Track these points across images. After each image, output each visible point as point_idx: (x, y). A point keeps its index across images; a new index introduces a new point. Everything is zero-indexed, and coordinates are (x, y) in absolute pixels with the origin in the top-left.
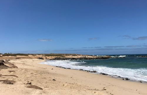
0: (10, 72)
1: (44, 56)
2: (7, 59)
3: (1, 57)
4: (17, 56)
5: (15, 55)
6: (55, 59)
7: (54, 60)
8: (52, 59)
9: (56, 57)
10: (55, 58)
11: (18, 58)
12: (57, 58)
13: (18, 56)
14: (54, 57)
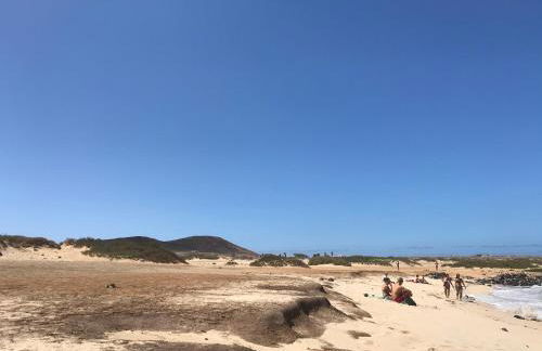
0: (356, 335)
1: (450, 265)
2: (325, 276)
3: (307, 266)
4: (353, 264)
5: (347, 261)
6: (502, 281)
7: (498, 283)
8: (486, 278)
9: (506, 271)
10: (502, 277)
11: (358, 274)
12: (508, 276)
13: (356, 266)
14: (494, 272)
